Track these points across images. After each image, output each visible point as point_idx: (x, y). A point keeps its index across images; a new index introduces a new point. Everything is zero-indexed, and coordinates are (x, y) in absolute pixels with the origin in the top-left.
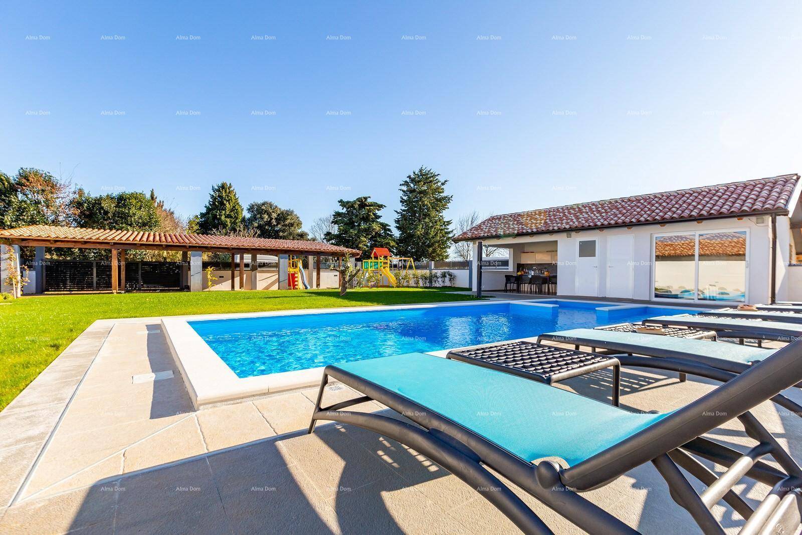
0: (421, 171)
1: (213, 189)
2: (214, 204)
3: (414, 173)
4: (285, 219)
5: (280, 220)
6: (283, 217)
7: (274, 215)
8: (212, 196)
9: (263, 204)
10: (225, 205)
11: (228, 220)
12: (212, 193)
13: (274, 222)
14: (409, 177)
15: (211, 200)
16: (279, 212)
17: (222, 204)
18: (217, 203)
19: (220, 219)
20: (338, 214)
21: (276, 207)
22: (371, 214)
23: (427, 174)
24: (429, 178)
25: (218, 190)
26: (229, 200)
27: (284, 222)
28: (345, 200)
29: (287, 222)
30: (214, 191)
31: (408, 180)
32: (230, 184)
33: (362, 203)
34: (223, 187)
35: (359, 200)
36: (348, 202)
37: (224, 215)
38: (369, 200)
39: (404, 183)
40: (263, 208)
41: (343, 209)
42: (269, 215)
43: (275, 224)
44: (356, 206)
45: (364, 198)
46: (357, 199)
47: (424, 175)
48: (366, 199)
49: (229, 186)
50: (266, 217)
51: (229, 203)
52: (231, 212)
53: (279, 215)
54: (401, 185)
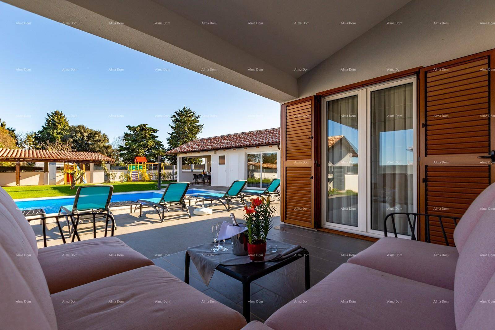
0: (184, 109)
1: (48, 115)
2: (49, 125)
3: (179, 110)
4: (94, 137)
5: (91, 137)
6: (92, 135)
7: (86, 134)
8: (48, 120)
9: (78, 127)
10: (57, 126)
11: (59, 136)
12: (48, 118)
13: (86, 139)
14: (176, 112)
15: (46, 122)
16: (89, 132)
17: (55, 125)
18: (50, 125)
19: (53, 135)
20: (126, 134)
21: (88, 129)
22: (148, 135)
23: (188, 111)
24: (188, 114)
25: (52, 116)
26: (60, 123)
27: (93, 139)
28: (131, 126)
29: (96, 139)
30: (49, 116)
31: (175, 114)
32: (61, 112)
33: (142, 128)
34: (56, 113)
35: (140, 126)
36: (133, 127)
37: (56, 132)
38: (147, 126)
39: (173, 116)
40: (77, 129)
41: (130, 132)
42: (82, 134)
43: (86, 140)
44: (138, 130)
45: (143, 125)
46: (139, 126)
47: (186, 112)
48: (145, 125)
49: (60, 113)
50: (79, 135)
51: (60, 125)
52: (62, 130)
53: (90, 134)
54: (171, 117)
